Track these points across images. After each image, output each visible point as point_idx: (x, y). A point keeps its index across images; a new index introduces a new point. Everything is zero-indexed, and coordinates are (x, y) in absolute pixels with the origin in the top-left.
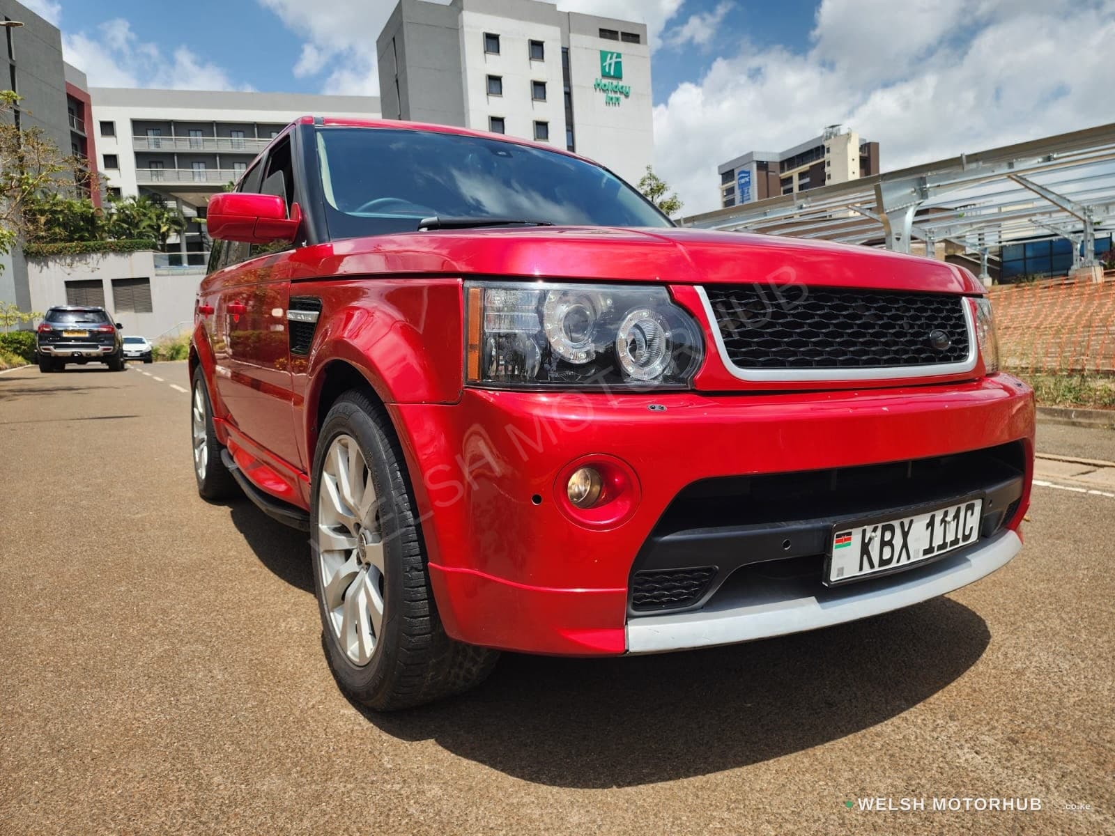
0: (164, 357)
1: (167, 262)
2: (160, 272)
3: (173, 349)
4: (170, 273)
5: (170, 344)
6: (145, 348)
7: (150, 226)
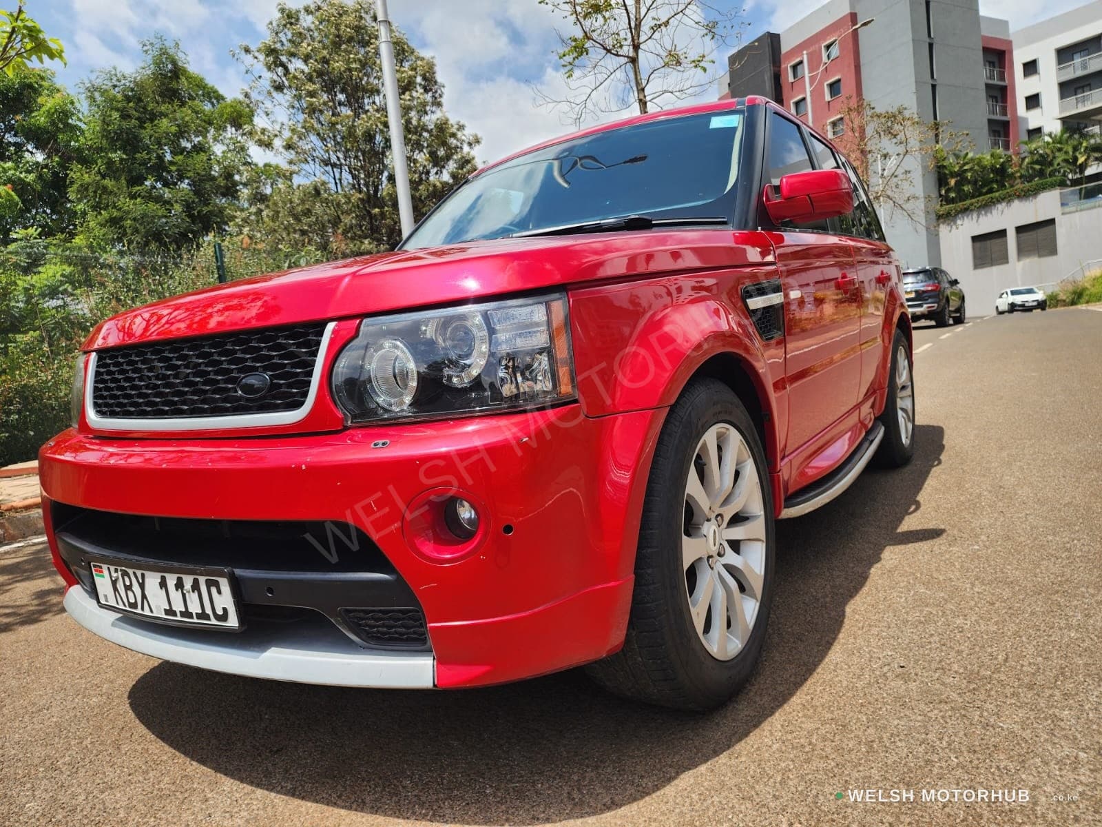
0: (1065, 303)
1: (1077, 197)
2: (1067, 209)
3: (1074, 293)
4: (1079, 208)
5: (1070, 288)
6: (1040, 296)
7: (1066, 161)
